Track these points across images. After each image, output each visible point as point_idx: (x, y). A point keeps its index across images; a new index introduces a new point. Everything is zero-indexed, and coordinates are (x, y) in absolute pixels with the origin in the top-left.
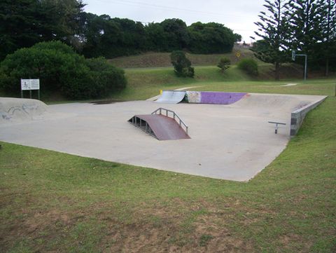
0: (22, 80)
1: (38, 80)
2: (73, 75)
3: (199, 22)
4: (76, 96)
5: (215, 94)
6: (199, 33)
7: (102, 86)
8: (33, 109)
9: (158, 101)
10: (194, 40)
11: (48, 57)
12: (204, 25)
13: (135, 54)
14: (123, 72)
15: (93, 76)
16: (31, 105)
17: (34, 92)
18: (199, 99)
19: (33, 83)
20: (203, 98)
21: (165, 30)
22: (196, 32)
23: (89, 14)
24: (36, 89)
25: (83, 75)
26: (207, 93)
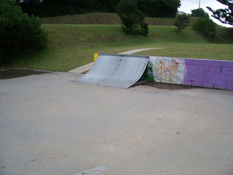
9: (87, 76)
18: (179, 76)
20: (189, 74)
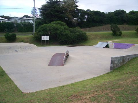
0: (42, 36)
1: (49, 36)
2: (62, 35)
3: (133, 11)
4: (63, 43)
5: (120, 44)
6: (132, 16)
7: (75, 39)
8: (29, 48)
10: (130, 19)
11: (53, 27)
12: (136, 12)
13: (101, 26)
14: (85, 34)
15: (71, 35)
16: (29, 47)
17: (47, 41)
18: (113, 46)
19: (47, 38)
20: (115, 46)
21: (115, 15)
22: (131, 15)
23: (81, 9)
24: (48, 40)
25: (66, 34)
26: (117, 44)
